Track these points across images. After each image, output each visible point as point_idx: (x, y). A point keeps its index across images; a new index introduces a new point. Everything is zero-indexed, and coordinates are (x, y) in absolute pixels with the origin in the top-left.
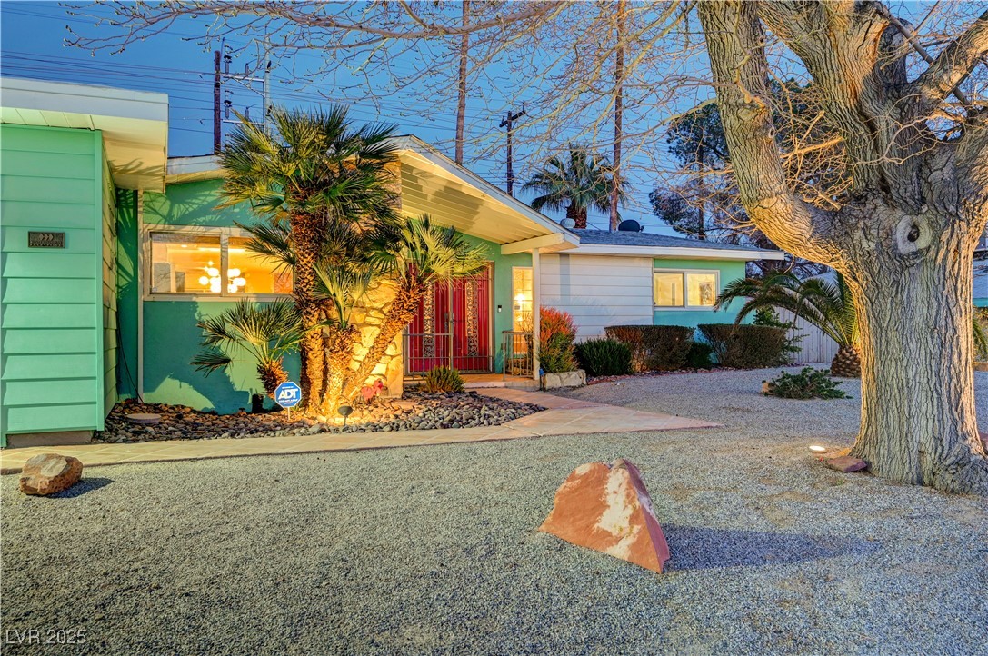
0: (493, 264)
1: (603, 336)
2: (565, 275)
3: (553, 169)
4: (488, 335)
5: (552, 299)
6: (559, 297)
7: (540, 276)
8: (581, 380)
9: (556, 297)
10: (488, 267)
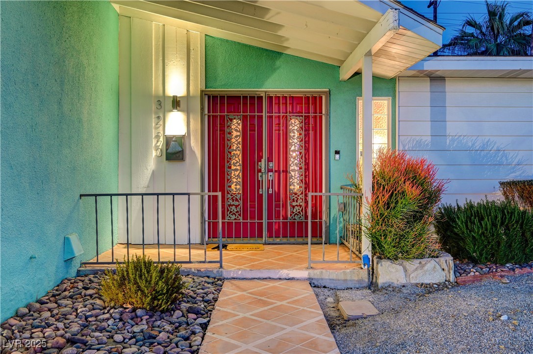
0: (329, 94)
1: (498, 197)
2: (438, 107)
3: (470, 30)
4: (321, 191)
5: (417, 141)
6: (429, 139)
7: (399, 108)
8: (444, 273)
9: (424, 139)
10: (321, 98)
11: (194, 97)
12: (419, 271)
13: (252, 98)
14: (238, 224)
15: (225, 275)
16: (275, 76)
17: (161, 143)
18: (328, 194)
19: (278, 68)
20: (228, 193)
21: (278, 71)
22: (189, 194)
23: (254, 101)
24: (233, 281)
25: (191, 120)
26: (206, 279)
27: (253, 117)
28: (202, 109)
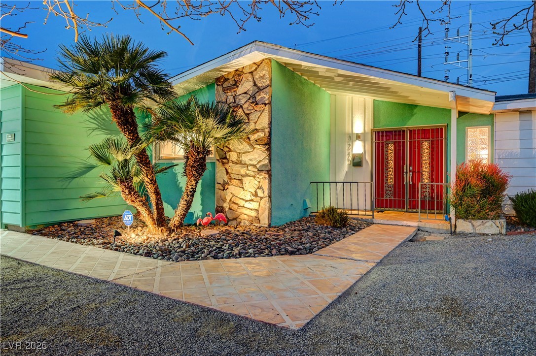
0: (446, 126)
4: (442, 182)
5: (509, 153)
6: (519, 151)
7: (495, 133)
8: (498, 229)
9: (515, 151)
10: (442, 129)
11: (367, 133)
12: (482, 226)
13: (399, 131)
14: (391, 200)
15: (375, 222)
16: (414, 118)
17: (351, 158)
18: (446, 184)
19: (415, 114)
20: (385, 183)
21: (415, 115)
22: (358, 183)
23: (400, 133)
24: (378, 225)
25: (366, 145)
26: (365, 223)
27: (399, 142)
28: (372, 139)
